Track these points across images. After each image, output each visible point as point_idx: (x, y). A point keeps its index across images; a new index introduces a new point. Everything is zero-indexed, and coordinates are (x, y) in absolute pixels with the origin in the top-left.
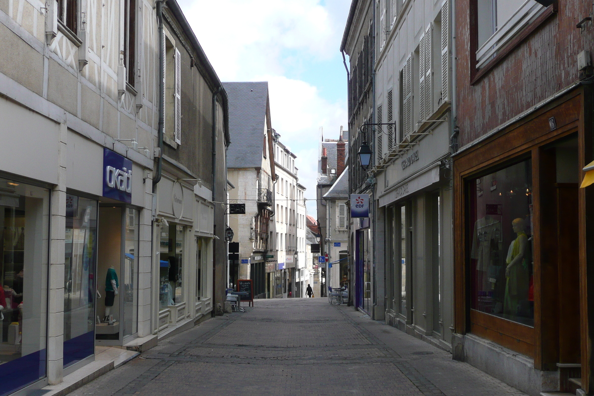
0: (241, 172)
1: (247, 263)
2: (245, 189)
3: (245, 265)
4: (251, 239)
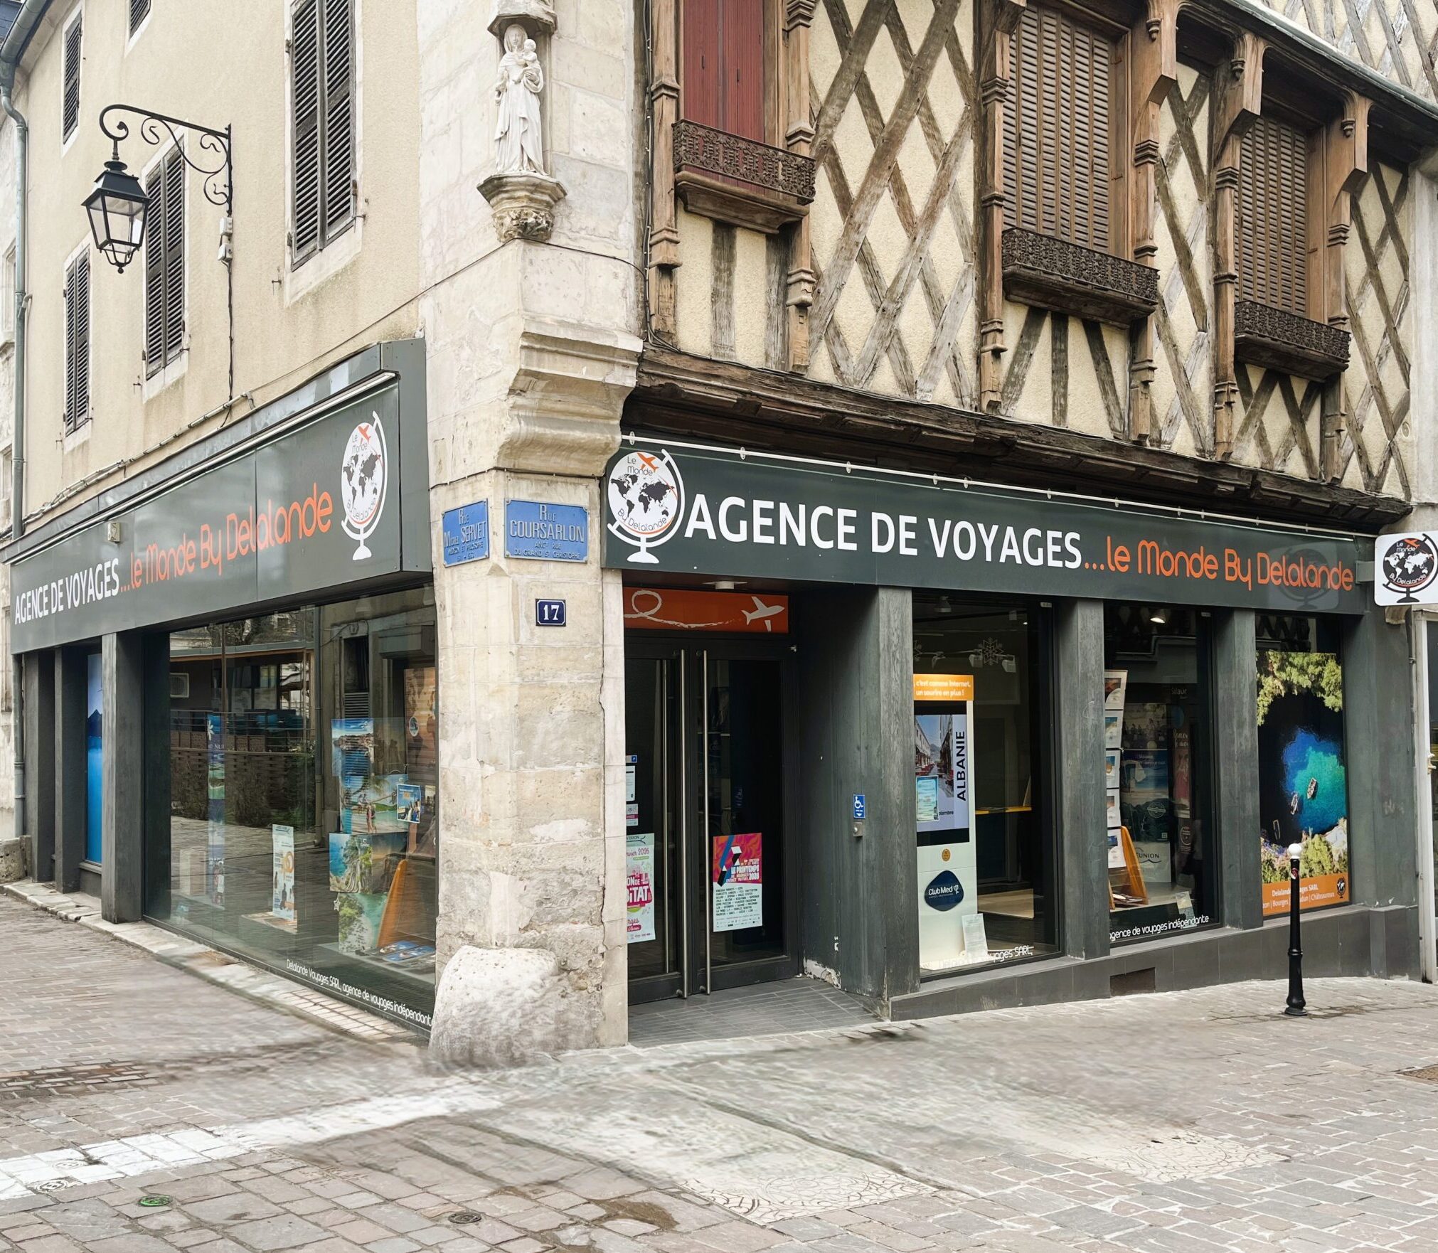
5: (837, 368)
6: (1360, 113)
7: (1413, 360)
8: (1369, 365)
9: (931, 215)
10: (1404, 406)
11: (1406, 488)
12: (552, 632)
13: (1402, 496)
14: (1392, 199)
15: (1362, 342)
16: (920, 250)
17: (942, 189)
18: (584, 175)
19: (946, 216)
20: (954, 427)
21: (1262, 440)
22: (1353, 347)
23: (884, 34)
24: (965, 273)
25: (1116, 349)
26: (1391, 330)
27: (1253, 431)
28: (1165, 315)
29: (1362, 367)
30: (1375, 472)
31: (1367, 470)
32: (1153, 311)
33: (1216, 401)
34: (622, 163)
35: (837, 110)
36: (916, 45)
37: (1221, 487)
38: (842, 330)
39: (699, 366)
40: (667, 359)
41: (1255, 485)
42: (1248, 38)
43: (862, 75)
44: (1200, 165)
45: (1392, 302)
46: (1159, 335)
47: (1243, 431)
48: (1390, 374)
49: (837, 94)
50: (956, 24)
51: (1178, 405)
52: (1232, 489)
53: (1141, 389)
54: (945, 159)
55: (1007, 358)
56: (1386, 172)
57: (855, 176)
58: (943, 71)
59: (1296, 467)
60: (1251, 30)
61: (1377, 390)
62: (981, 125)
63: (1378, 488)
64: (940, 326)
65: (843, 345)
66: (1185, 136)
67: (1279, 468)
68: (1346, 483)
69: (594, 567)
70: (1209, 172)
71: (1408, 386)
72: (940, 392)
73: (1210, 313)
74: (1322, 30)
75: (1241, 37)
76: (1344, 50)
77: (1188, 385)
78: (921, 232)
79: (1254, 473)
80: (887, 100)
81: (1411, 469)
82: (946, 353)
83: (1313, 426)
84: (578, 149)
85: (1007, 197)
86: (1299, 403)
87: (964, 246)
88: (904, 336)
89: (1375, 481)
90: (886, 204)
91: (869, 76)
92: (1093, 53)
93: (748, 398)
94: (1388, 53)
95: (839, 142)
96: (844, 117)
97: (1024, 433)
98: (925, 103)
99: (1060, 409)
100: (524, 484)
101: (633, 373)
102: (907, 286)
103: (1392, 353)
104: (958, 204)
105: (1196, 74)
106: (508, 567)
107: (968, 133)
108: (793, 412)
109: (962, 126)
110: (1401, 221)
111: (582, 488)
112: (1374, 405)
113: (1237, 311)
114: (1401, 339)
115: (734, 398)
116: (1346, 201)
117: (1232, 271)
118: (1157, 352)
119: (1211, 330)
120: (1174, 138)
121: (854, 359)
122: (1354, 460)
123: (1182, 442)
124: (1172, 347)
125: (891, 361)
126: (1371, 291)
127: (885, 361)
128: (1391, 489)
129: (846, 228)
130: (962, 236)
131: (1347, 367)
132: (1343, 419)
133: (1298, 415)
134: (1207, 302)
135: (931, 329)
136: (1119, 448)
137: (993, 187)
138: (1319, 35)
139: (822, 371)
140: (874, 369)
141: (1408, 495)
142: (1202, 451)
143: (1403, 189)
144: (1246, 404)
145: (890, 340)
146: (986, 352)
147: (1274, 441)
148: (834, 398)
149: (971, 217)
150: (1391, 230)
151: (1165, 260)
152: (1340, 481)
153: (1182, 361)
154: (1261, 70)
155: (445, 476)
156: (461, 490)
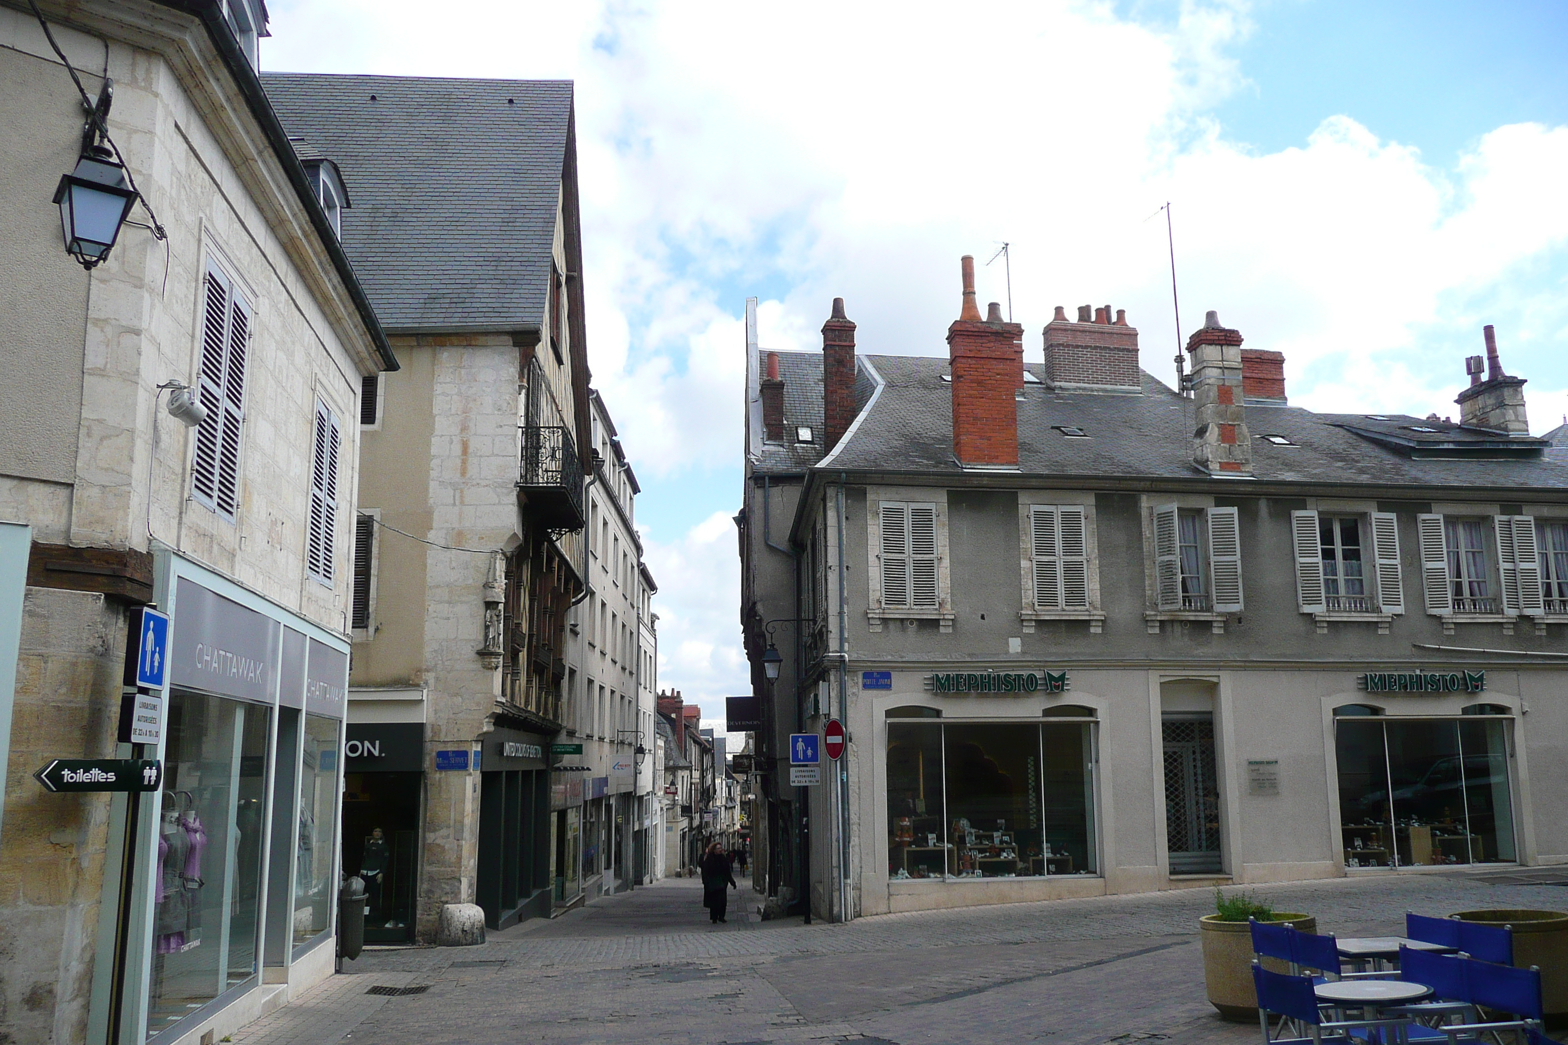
0: (447, 356)
1: (464, 766)
2: (464, 429)
3: (453, 777)
4: (484, 654)
106: (473, 773)
155: (439, 737)
156: (449, 744)
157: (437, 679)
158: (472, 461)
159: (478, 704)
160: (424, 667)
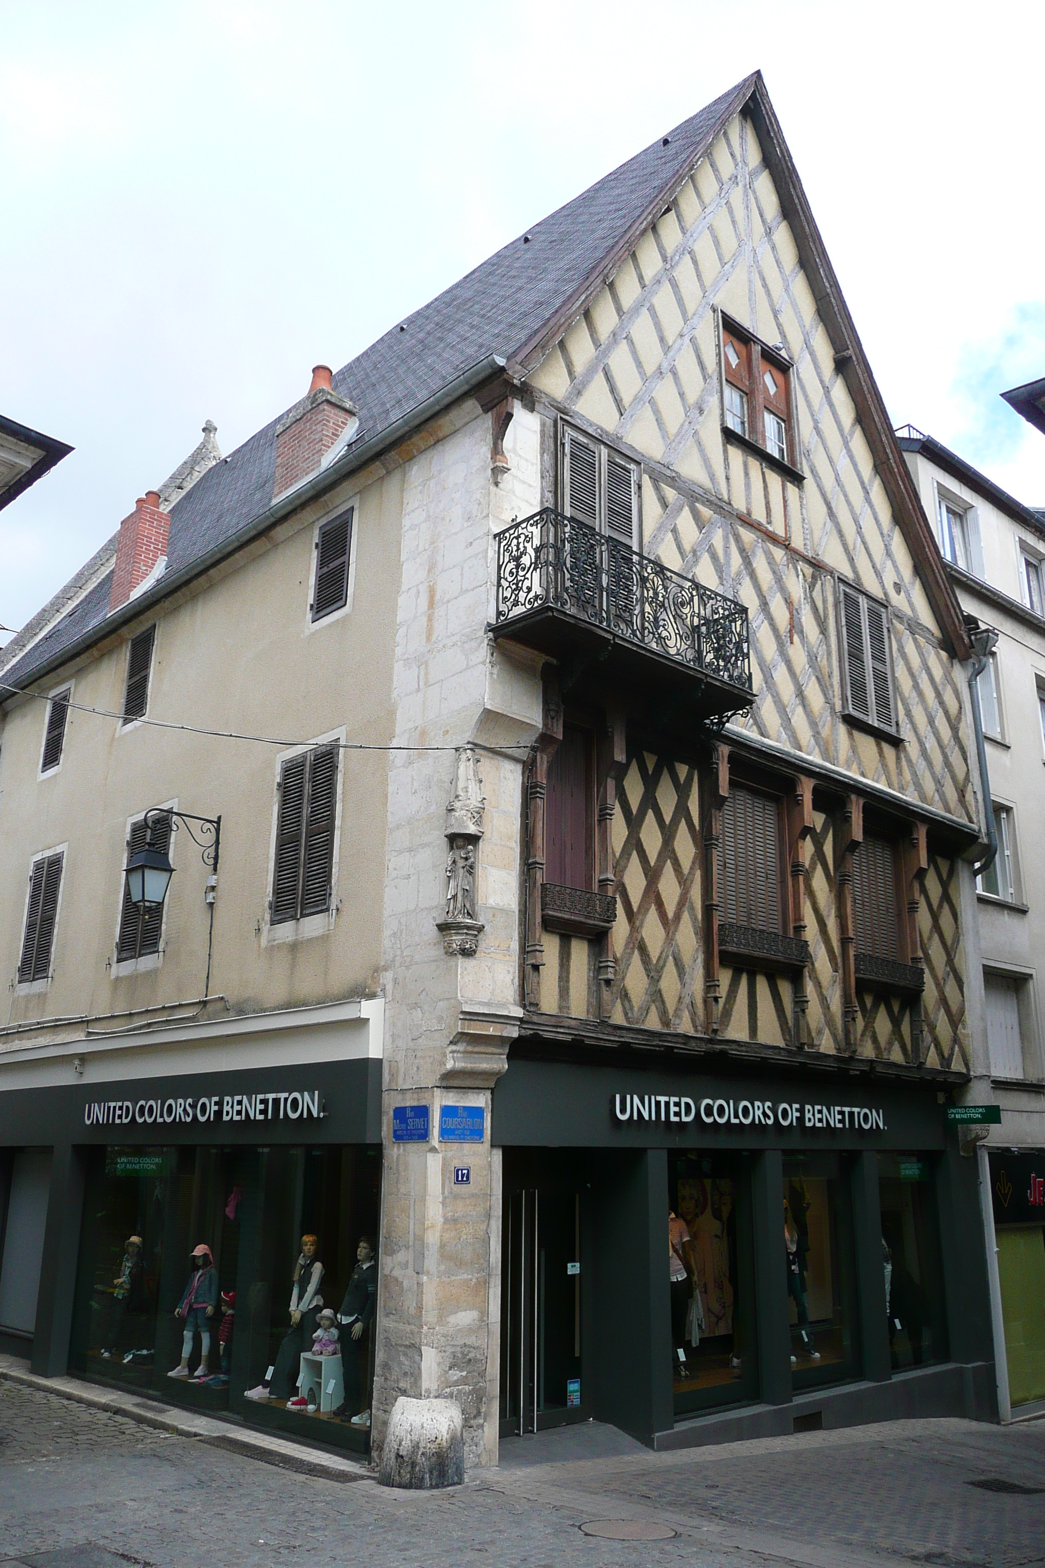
1: (423, 1135)
2: (432, 568)
3: (413, 1153)
5: (626, 1014)
6: (921, 835)
7: (965, 979)
8: (937, 984)
9: (678, 917)
10: (962, 1011)
11: (967, 1065)
12: (463, 1189)
13: (964, 1071)
14: (945, 876)
15: (932, 970)
16: (672, 940)
17: (683, 901)
18: (494, 916)
19: (686, 917)
20: (693, 1044)
21: (875, 1040)
22: (927, 977)
23: (650, 814)
24: (697, 950)
25: (785, 989)
26: (950, 961)
27: (869, 1034)
28: (813, 964)
29: (934, 987)
30: (946, 1055)
31: (940, 1053)
32: (805, 967)
33: (846, 1017)
34: (513, 906)
35: (625, 861)
36: (667, 819)
37: (852, 1072)
38: (629, 992)
39: (553, 1021)
40: (535, 1019)
41: (872, 1068)
42: (853, 797)
43: (639, 840)
44: (829, 870)
45: (949, 941)
46: (810, 977)
47: (863, 1035)
48: (950, 989)
49: (626, 852)
50: (689, 805)
51: (823, 1020)
52: (858, 1073)
53: (800, 1014)
54: (684, 882)
55: (721, 1001)
56: (939, 860)
57: (635, 900)
58: (683, 832)
59: (896, 1056)
60: (853, 792)
61: (943, 1001)
62: (704, 860)
63: (949, 1066)
64: (683, 985)
65: (629, 1001)
66: (819, 854)
67: (886, 1057)
68: (928, 1065)
69: (487, 1145)
70: (835, 873)
71: (963, 996)
72: (685, 1026)
73: (839, 960)
74: (896, 786)
75: (849, 797)
76: (910, 797)
77: (829, 1008)
78: (672, 928)
79: (872, 1062)
80: (653, 853)
81: (970, 1050)
82: (687, 1000)
83: (906, 1028)
84: (491, 902)
85: (721, 904)
86: (896, 1013)
87: (696, 934)
88: (663, 992)
89: (946, 1061)
90: (653, 914)
91: (642, 840)
92: (765, 809)
93: (578, 1038)
94: (936, 795)
95: (627, 880)
96: (629, 865)
97: (734, 1046)
98: (674, 851)
99: (753, 1029)
100: (451, 1095)
101: (517, 1028)
102: (665, 962)
103: (951, 975)
104: (692, 909)
105: (824, 816)
106: (441, 1147)
107: (697, 866)
108: (602, 1043)
109: (693, 863)
110: (951, 891)
111: (482, 1095)
112: (942, 1011)
113: (855, 960)
114: (957, 966)
115: (569, 1038)
116: (916, 886)
117: (851, 936)
118: (810, 988)
119: (841, 971)
120: (813, 855)
121: (636, 1009)
122: (932, 1048)
123: (826, 1045)
124: (818, 985)
125: (657, 1008)
126: (936, 937)
127: (653, 1008)
128: (957, 1066)
129: (631, 931)
130: (695, 927)
131: (923, 990)
132: (923, 1023)
133: (896, 1022)
134: (837, 954)
135: (679, 986)
136: (789, 1052)
137: (712, 898)
138: (894, 790)
139: (618, 1018)
140: (647, 1014)
141: (968, 1069)
142: (838, 1050)
143: (952, 872)
144: (864, 1016)
145: (656, 996)
146: (710, 999)
147: (883, 1040)
148: (624, 1033)
149: (700, 917)
150: (946, 897)
151: (811, 933)
152: (924, 1063)
153: (825, 992)
154: (861, 815)
155: (397, 1085)
156: (409, 1095)
157: (395, 981)
158: (439, 611)
159: (440, 1019)
160: (383, 964)
